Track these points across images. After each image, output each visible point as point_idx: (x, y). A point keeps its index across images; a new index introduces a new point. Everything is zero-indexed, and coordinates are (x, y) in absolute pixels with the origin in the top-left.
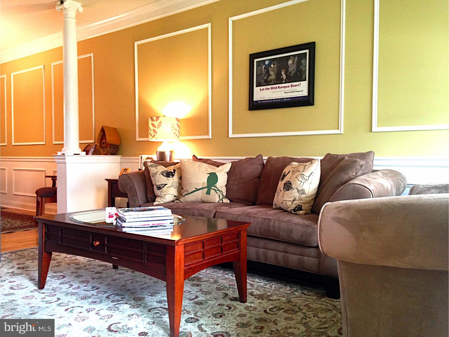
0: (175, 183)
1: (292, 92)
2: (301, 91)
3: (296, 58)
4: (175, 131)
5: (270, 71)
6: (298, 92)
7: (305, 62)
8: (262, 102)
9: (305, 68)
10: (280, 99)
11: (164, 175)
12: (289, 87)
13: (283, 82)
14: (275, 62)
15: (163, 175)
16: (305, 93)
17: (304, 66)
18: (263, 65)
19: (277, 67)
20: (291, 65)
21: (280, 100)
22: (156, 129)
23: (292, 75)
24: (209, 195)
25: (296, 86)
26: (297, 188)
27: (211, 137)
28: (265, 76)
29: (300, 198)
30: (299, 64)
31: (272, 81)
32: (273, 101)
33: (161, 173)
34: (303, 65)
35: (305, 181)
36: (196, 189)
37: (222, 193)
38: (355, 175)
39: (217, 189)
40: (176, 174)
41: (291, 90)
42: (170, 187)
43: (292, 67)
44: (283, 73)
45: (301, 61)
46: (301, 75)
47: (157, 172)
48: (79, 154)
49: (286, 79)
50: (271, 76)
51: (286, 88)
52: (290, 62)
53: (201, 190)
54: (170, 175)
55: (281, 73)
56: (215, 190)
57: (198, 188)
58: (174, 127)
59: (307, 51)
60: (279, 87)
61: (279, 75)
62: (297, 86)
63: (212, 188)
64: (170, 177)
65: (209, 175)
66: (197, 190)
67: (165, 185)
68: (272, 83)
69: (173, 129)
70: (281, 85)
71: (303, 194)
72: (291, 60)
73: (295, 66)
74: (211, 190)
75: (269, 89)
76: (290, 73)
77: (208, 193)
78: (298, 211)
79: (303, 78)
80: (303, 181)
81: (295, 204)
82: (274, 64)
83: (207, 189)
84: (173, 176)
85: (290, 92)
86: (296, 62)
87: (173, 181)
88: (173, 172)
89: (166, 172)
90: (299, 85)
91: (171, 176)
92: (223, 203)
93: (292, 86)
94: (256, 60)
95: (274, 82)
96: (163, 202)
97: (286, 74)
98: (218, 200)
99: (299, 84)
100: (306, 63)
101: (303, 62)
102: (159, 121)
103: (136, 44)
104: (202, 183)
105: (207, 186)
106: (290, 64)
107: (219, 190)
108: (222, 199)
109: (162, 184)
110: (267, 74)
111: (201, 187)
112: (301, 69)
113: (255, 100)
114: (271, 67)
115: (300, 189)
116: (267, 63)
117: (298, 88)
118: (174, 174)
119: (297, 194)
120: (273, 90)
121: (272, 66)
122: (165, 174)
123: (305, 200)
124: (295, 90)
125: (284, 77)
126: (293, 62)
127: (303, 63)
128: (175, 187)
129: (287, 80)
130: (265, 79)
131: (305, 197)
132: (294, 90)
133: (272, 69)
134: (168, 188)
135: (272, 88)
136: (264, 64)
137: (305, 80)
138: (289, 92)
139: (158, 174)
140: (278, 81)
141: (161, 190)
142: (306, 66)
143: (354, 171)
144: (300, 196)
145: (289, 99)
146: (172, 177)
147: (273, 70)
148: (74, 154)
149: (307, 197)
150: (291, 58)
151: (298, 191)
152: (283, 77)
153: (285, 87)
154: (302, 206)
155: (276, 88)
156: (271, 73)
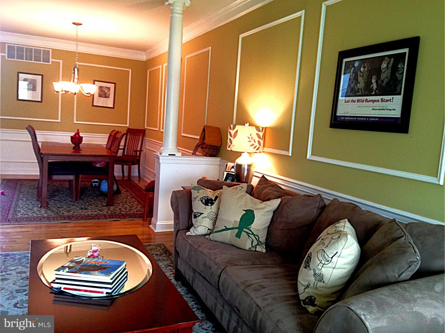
0: (212, 213)
1: (382, 109)
2: (393, 110)
3: (392, 59)
4: (253, 143)
5: (359, 76)
6: (389, 111)
7: (403, 66)
8: (346, 118)
9: (401, 75)
10: (366, 117)
12: (378, 101)
13: (373, 93)
14: (366, 64)
15: (202, 201)
16: (397, 113)
17: (400, 73)
18: (352, 68)
19: (367, 71)
20: (385, 69)
21: (366, 119)
22: (232, 138)
23: (384, 84)
24: (239, 238)
25: (387, 101)
26: (314, 270)
27: (290, 155)
28: (352, 83)
29: (315, 286)
30: (395, 69)
31: (360, 91)
32: (358, 118)
33: (201, 198)
34: (400, 71)
35: (327, 263)
36: (225, 228)
37: (257, 238)
38: (397, 276)
39: (251, 233)
40: (216, 203)
41: (381, 107)
42: (206, 217)
43: (386, 72)
44: (373, 81)
45: (398, 65)
46: (396, 86)
47: (197, 197)
48: (175, 155)
49: (376, 89)
50: (359, 83)
51: (375, 103)
52: (384, 65)
53: (231, 231)
54: (209, 203)
55: (371, 81)
56: (248, 233)
57: (228, 227)
58: (252, 138)
59: (406, 50)
60: (367, 101)
61: (368, 83)
62: (389, 101)
63: (244, 230)
64: (208, 205)
65: (245, 212)
66: (227, 229)
67: (201, 214)
68: (359, 94)
69: (251, 140)
70: (369, 98)
71: (321, 281)
72: (385, 63)
73: (389, 71)
74: (243, 232)
75: (354, 101)
76: (382, 82)
77: (238, 235)
78: (309, 305)
79: (397, 91)
80: (323, 262)
81: (308, 293)
82: (364, 67)
83: (238, 230)
84: (212, 204)
85: (379, 109)
86: (391, 65)
87: (211, 210)
88: (213, 199)
89: (206, 198)
90: (391, 101)
92: (257, 251)
93: (382, 100)
94: (345, 60)
95: (362, 92)
96: (195, 235)
97: (377, 82)
98: (251, 246)
99: (392, 99)
100: (403, 68)
101: (399, 66)
102: (235, 130)
103: (241, 36)
104: (233, 221)
105: (238, 226)
106: (383, 69)
107: (253, 234)
108: (256, 246)
109: (198, 213)
110: (354, 81)
111: (231, 227)
112: (396, 77)
113: (338, 114)
114: (361, 72)
115: (317, 272)
116: (356, 64)
117: (389, 105)
118: (214, 201)
119: (313, 279)
120: (360, 104)
121: (362, 69)
122: (204, 201)
123: (321, 291)
124: (386, 107)
125: (375, 86)
126: (387, 66)
127: (400, 68)
128: (212, 218)
129: (377, 91)
130: (352, 88)
131: (323, 287)
132: (384, 107)
133: (361, 74)
134: (203, 218)
135: (358, 101)
136: (354, 66)
137: (400, 94)
138: (377, 108)
139: (197, 199)
140: (366, 91)
141: (196, 219)
142: (403, 73)
143: (397, 271)
144: (316, 283)
145: (377, 119)
146: (211, 206)
147: (363, 76)
148: (169, 155)
149: (325, 287)
150: (385, 60)
151: (315, 274)
152: (373, 86)
153: (374, 101)
154: (315, 299)
155: (363, 101)
156: (360, 79)
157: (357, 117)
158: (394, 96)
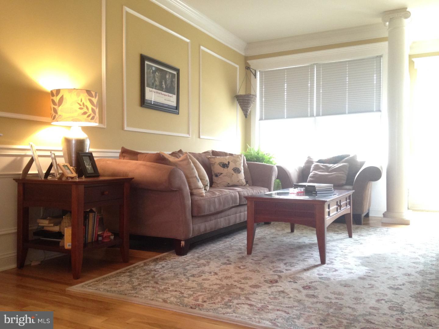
5: (156, 77)
9: (175, 85)
11: (221, 166)
13: (164, 90)
14: (159, 71)
19: (160, 76)
23: (168, 87)
25: (170, 97)
27: (105, 127)
31: (157, 87)
33: (218, 164)
41: (168, 99)
43: (168, 81)
44: (164, 83)
45: (173, 79)
46: (173, 90)
49: (165, 88)
50: (156, 81)
55: (162, 82)
59: (176, 73)
60: (161, 94)
72: (168, 75)
73: (170, 81)
75: (155, 92)
79: (174, 92)
89: (222, 163)
90: (172, 97)
91: (226, 167)
93: (168, 96)
106: (167, 78)
110: (153, 79)
112: (173, 85)
113: (146, 98)
121: (157, 73)
125: (164, 86)
126: (169, 78)
127: (174, 81)
129: (166, 90)
130: (153, 83)
136: (152, 69)
147: (158, 77)
153: (165, 95)
155: (159, 93)
156: (157, 79)
157: (158, 102)
158: (173, 95)
